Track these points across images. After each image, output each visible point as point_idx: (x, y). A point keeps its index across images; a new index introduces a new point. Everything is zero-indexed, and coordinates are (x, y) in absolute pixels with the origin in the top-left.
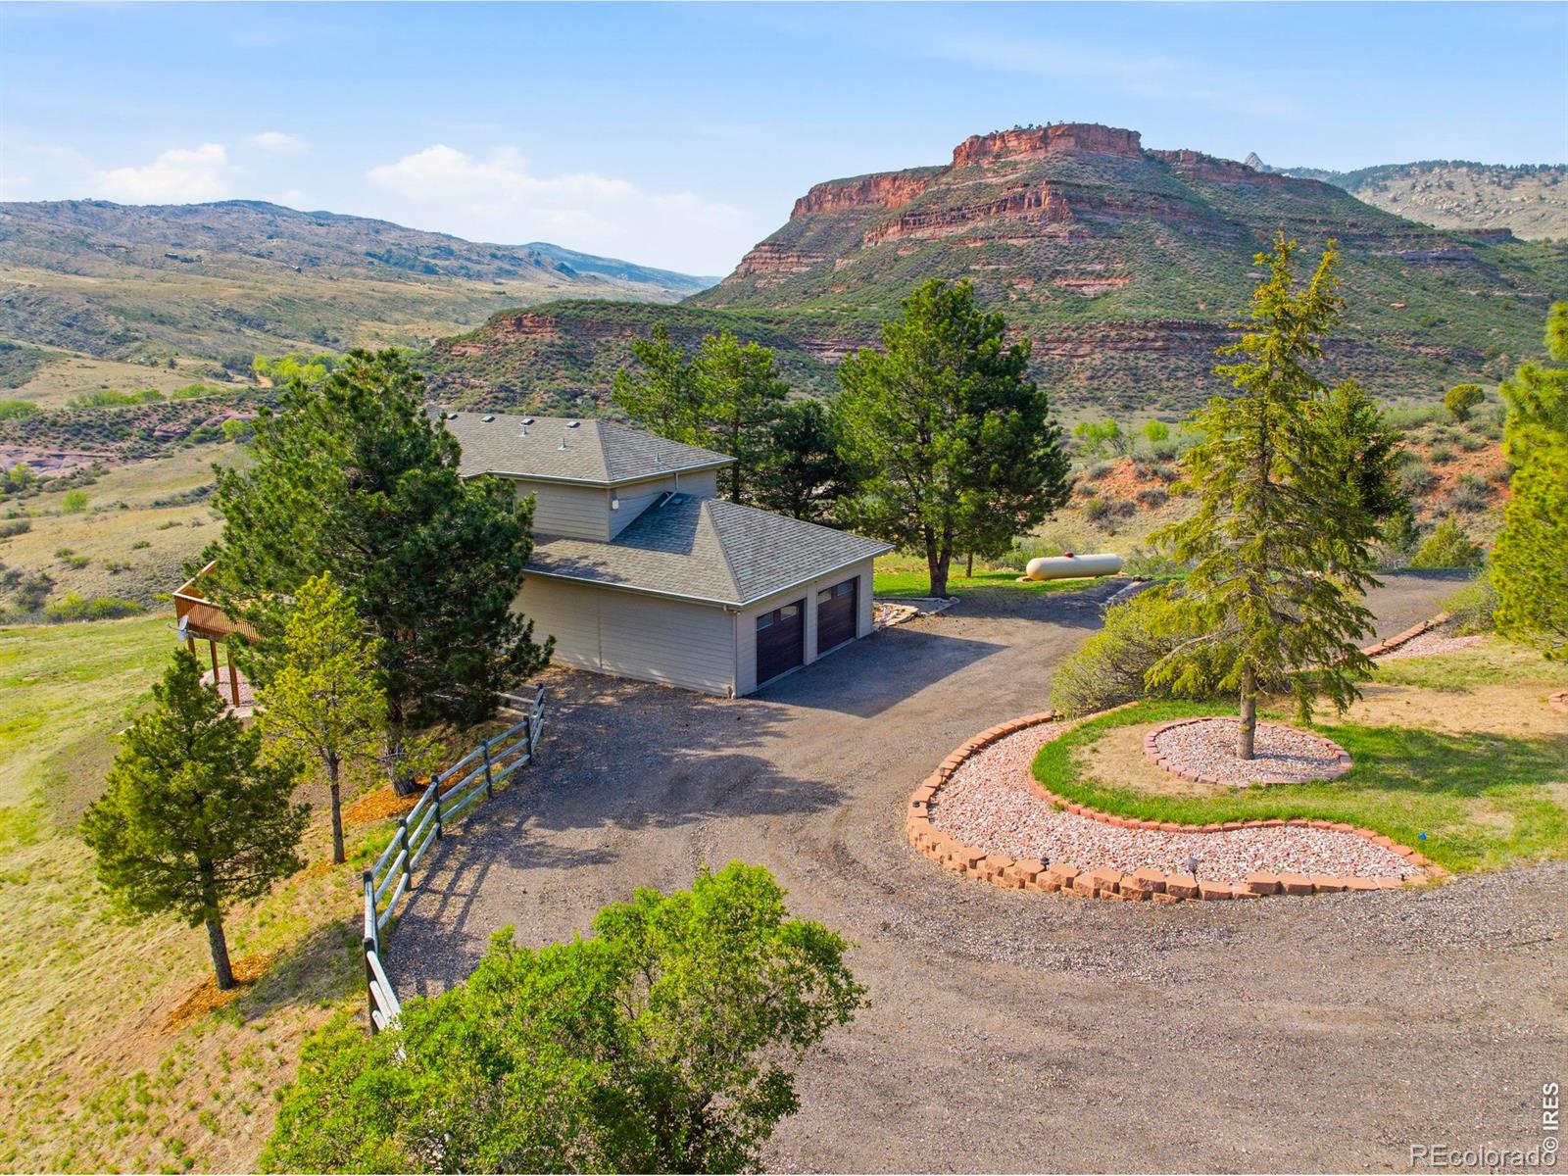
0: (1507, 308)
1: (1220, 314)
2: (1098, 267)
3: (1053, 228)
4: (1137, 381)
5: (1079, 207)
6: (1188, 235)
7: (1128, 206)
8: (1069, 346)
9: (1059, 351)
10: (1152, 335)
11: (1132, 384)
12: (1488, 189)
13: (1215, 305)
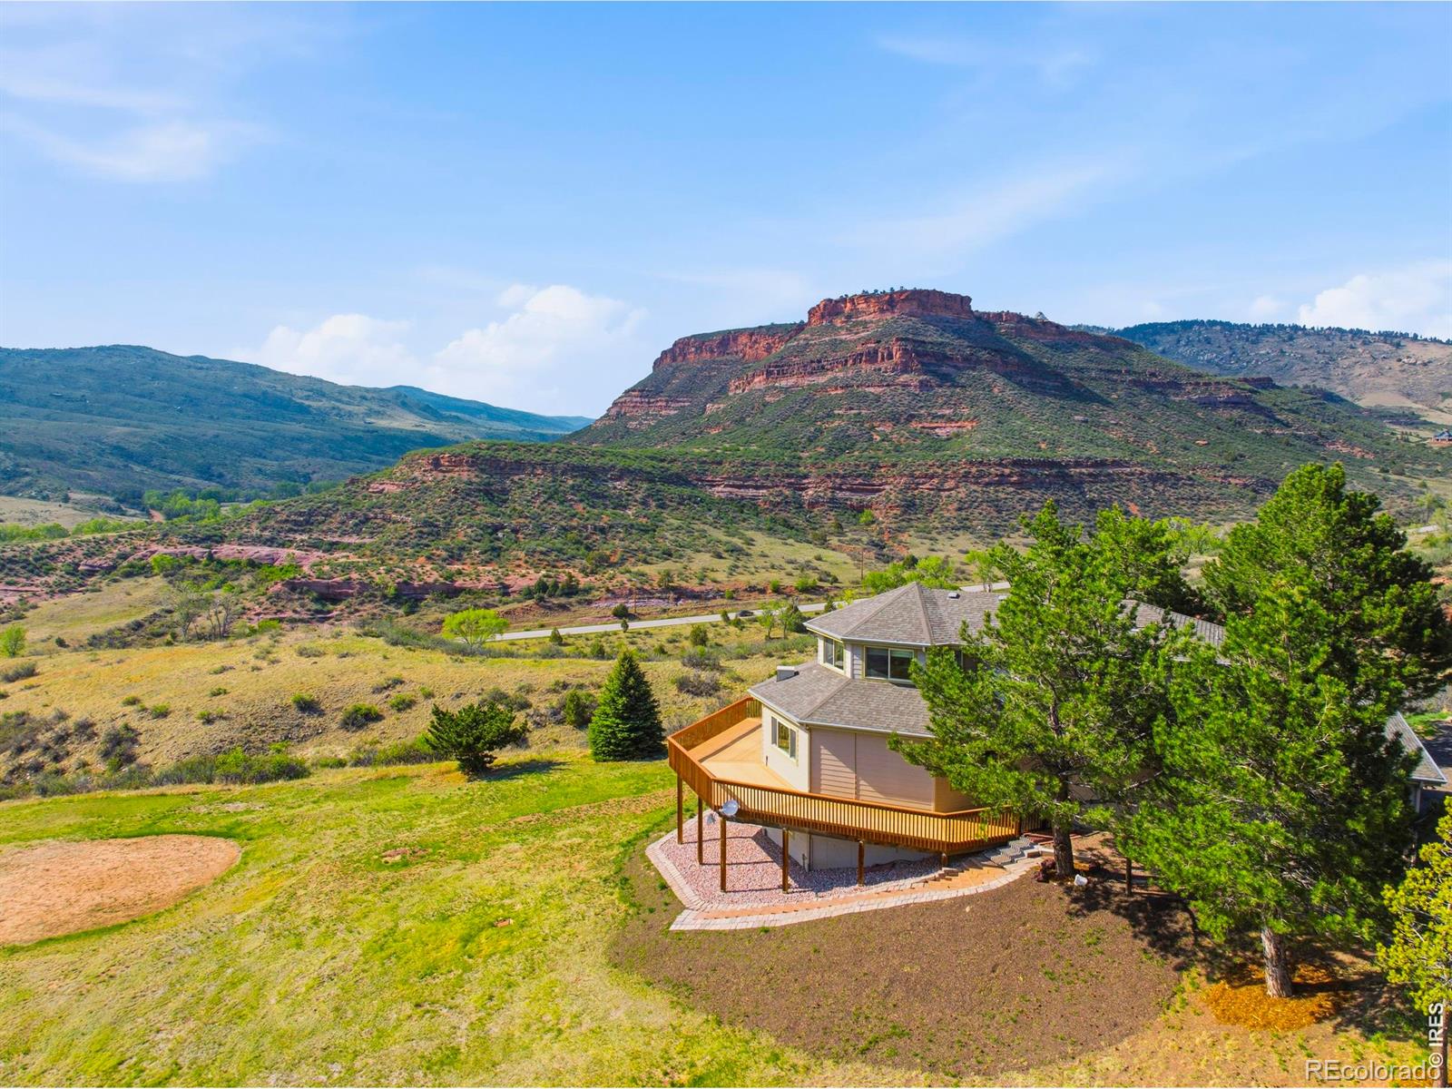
0: (1288, 444)
1: (1060, 451)
2: (947, 412)
3: (903, 378)
4: (999, 512)
5: (925, 360)
6: (1020, 384)
7: (966, 359)
8: (936, 481)
9: (927, 486)
10: (1007, 471)
11: (995, 514)
12: (1240, 344)
13: (1054, 444)
